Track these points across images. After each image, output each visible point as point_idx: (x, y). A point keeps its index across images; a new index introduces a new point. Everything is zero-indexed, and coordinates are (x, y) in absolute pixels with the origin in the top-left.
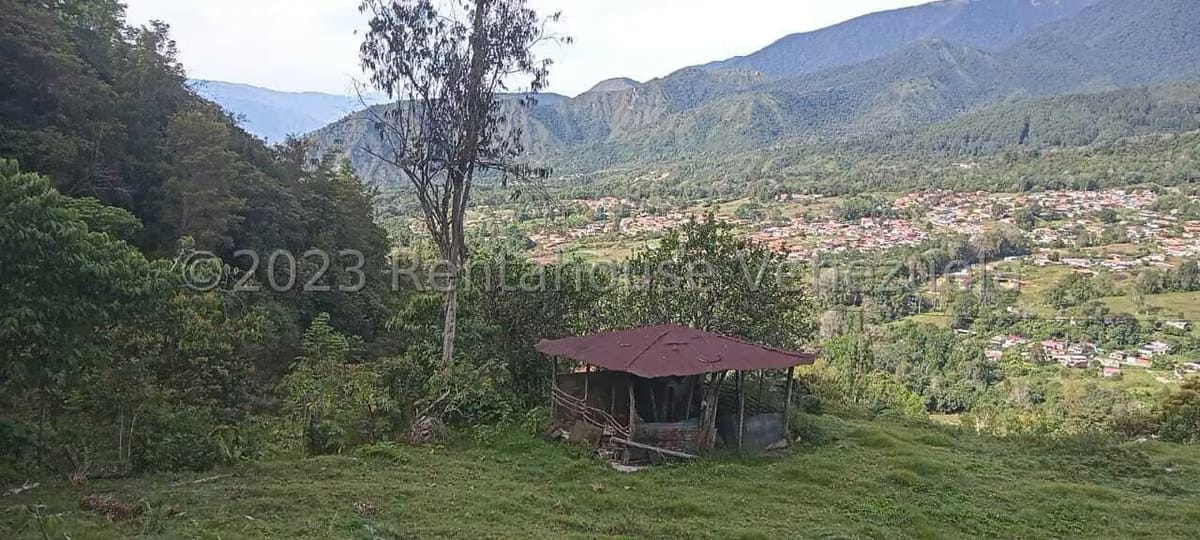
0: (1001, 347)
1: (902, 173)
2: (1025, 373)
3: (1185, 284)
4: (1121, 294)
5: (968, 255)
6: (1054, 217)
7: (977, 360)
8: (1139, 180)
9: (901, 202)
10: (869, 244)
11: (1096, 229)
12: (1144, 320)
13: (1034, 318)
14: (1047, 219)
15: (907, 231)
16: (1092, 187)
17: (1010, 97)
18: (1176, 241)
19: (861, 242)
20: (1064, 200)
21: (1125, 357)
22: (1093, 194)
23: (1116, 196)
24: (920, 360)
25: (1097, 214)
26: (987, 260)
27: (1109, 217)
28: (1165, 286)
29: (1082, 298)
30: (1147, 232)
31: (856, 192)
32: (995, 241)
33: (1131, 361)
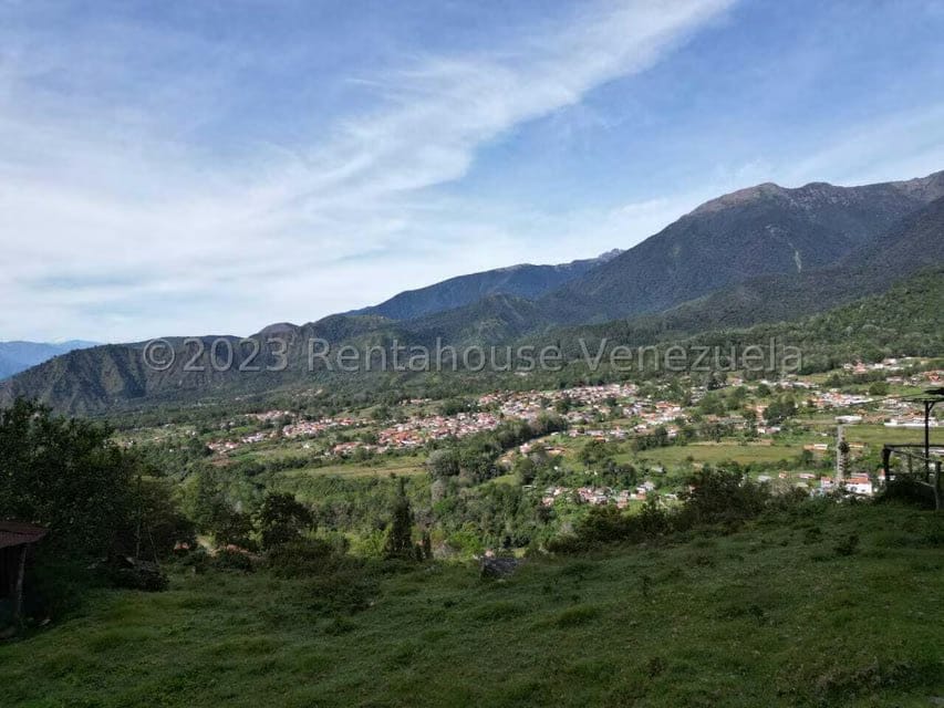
0: (553, 495)
1: (483, 381)
2: (569, 512)
3: (660, 443)
4: (623, 452)
5: (528, 434)
6: (580, 404)
7: (537, 507)
8: (627, 378)
9: (484, 400)
10: (464, 431)
11: (605, 411)
12: (637, 468)
13: (572, 473)
14: (576, 406)
15: (487, 420)
16: (601, 383)
17: (548, 329)
18: (651, 415)
19: (458, 429)
20: (584, 393)
21: (629, 494)
22: (602, 388)
23: (615, 388)
24: (500, 510)
25: (605, 401)
26: (540, 436)
27: (612, 402)
28: (648, 445)
29: (600, 457)
30: (635, 410)
31: (453, 396)
32: (544, 422)
33: (633, 496)
